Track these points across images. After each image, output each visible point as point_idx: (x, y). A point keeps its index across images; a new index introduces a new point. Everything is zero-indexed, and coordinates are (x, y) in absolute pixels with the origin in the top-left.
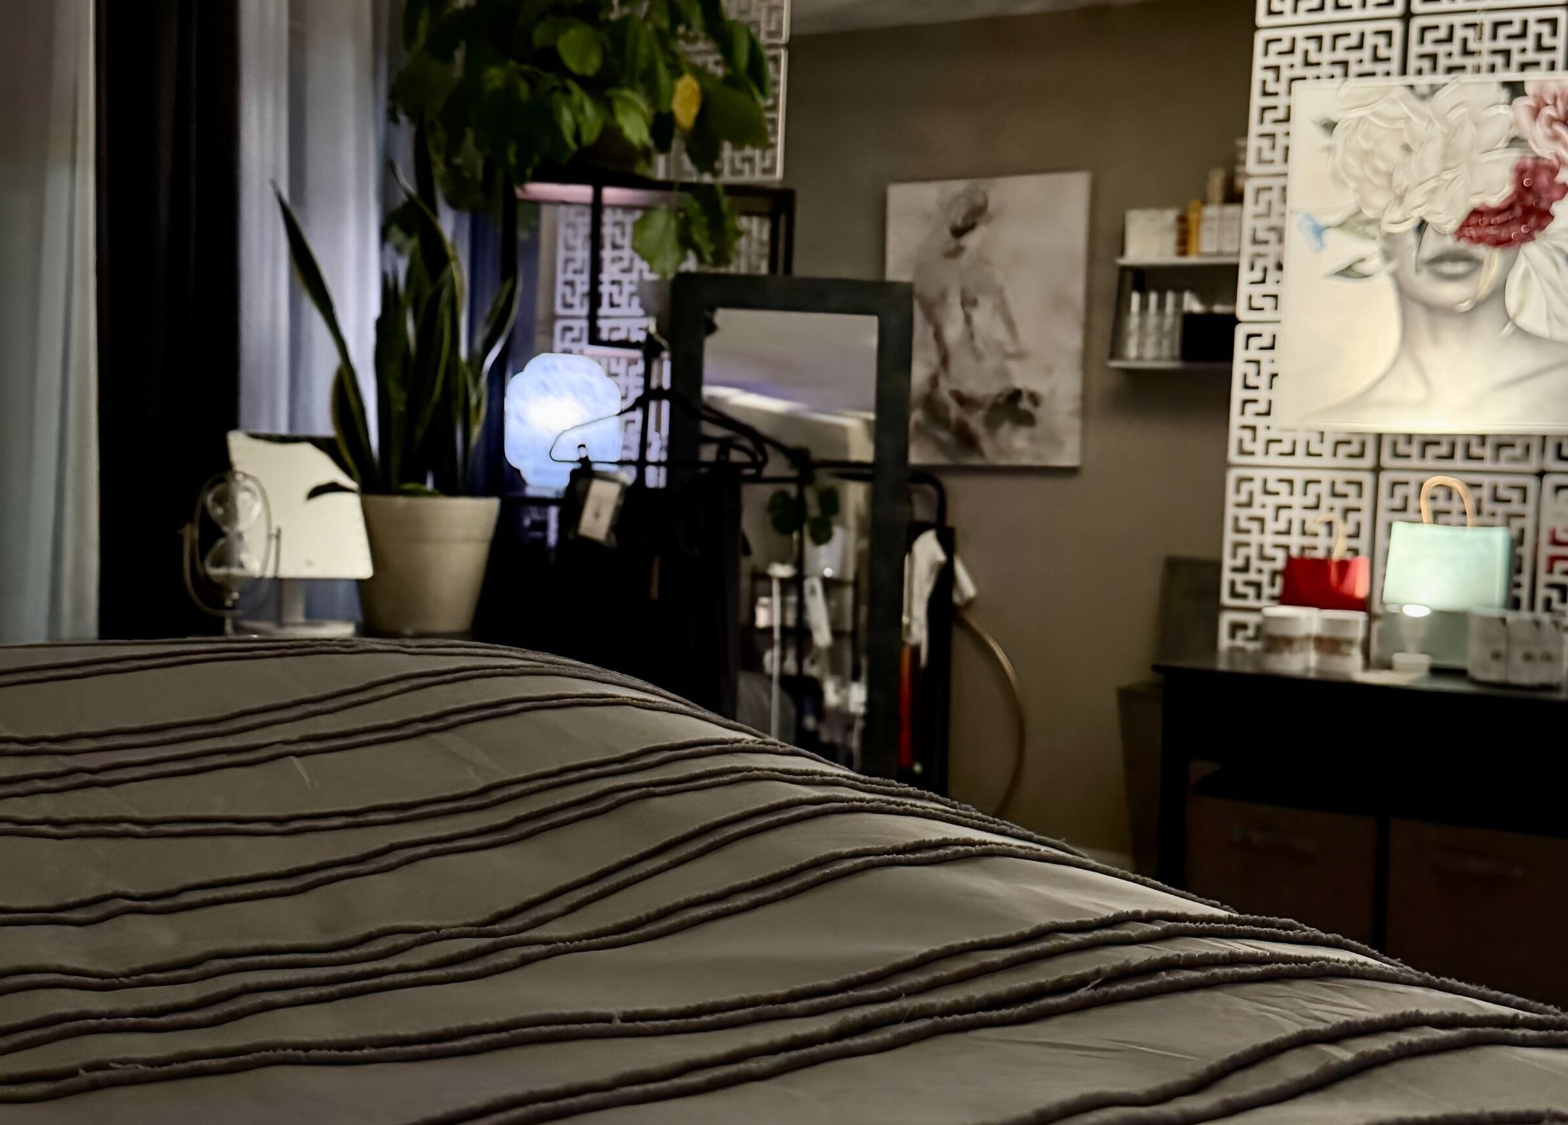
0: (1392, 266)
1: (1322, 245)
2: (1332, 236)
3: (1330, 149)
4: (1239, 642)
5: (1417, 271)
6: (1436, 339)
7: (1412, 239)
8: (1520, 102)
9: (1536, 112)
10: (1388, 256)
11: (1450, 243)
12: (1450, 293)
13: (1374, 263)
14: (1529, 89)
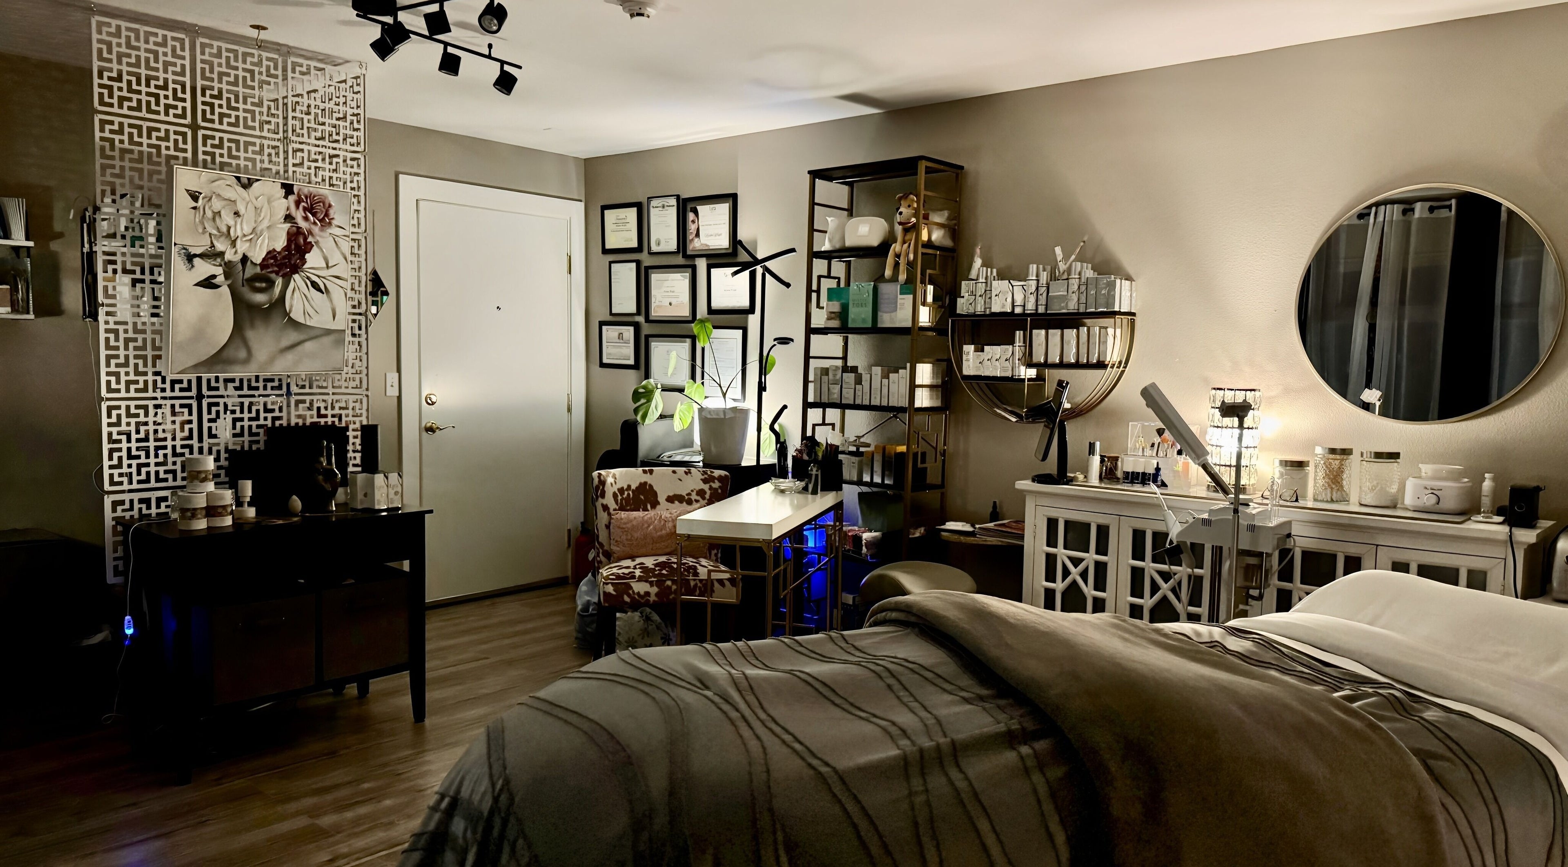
0: (229, 282)
1: (193, 266)
2: (197, 261)
3: (195, 208)
4: (119, 513)
5: (243, 286)
6: (252, 326)
7: (240, 266)
8: (292, 198)
9: (298, 203)
10: (227, 276)
11: (258, 270)
12: (260, 298)
13: (220, 279)
14: (295, 190)
